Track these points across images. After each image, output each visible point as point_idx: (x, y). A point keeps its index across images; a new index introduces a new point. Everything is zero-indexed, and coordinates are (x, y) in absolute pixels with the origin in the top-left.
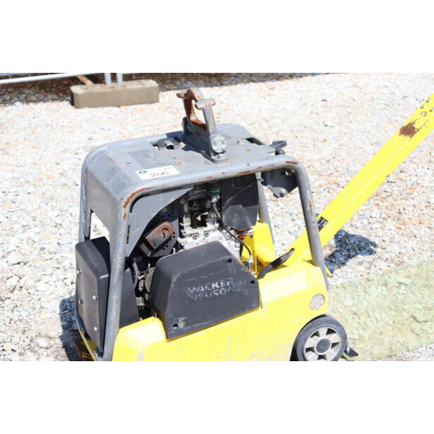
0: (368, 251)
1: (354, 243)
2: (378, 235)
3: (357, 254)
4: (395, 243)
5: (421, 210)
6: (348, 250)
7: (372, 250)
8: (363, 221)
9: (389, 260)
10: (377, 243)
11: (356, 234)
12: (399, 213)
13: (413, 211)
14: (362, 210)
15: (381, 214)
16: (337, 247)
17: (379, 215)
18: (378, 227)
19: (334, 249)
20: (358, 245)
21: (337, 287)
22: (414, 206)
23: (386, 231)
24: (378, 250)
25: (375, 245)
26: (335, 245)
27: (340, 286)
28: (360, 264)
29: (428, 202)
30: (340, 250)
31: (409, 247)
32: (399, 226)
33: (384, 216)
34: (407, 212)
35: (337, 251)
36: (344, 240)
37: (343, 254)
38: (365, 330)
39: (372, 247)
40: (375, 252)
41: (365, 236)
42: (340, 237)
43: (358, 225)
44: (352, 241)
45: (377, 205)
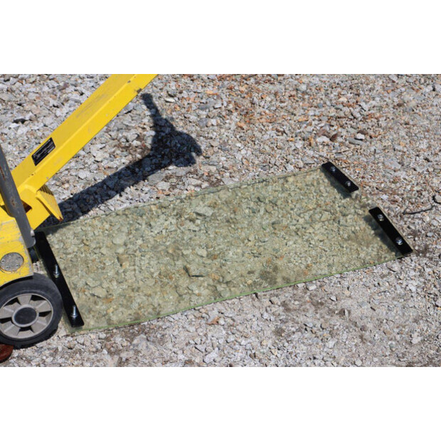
0: (187, 159)
1: (175, 146)
2: (210, 135)
3: (170, 164)
4: (224, 151)
5: (282, 102)
6: (163, 156)
7: (192, 158)
8: (201, 112)
9: (205, 177)
10: (202, 148)
11: (185, 131)
12: (253, 103)
13: (270, 102)
14: (209, 96)
15: (230, 102)
16: (151, 150)
17: (225, 104)
18: (215, 123)
19: (146, 153)
20: (179, 149)
21: (117, 215)
22: (276, 94)
23: (223, 131)
24: (199, 160)
25: (199, 152)
26: (149, 147)
27: (120, 213)
28: (167, 179)
29: (297, 90)
30: (153, 155)
31: (239, 157)
32: (242, 124)
33: (231, 107)
34: (262, 104)
35: (149, 156)
36: (164, 140)
37: (154, 161)
38: (120, 283)
39: (194, 154)
40: (194, 163)
41: (194, 136)
42: (163, 134)
43: (193, 118)
44: (173, 143)
45: (231, 89)
